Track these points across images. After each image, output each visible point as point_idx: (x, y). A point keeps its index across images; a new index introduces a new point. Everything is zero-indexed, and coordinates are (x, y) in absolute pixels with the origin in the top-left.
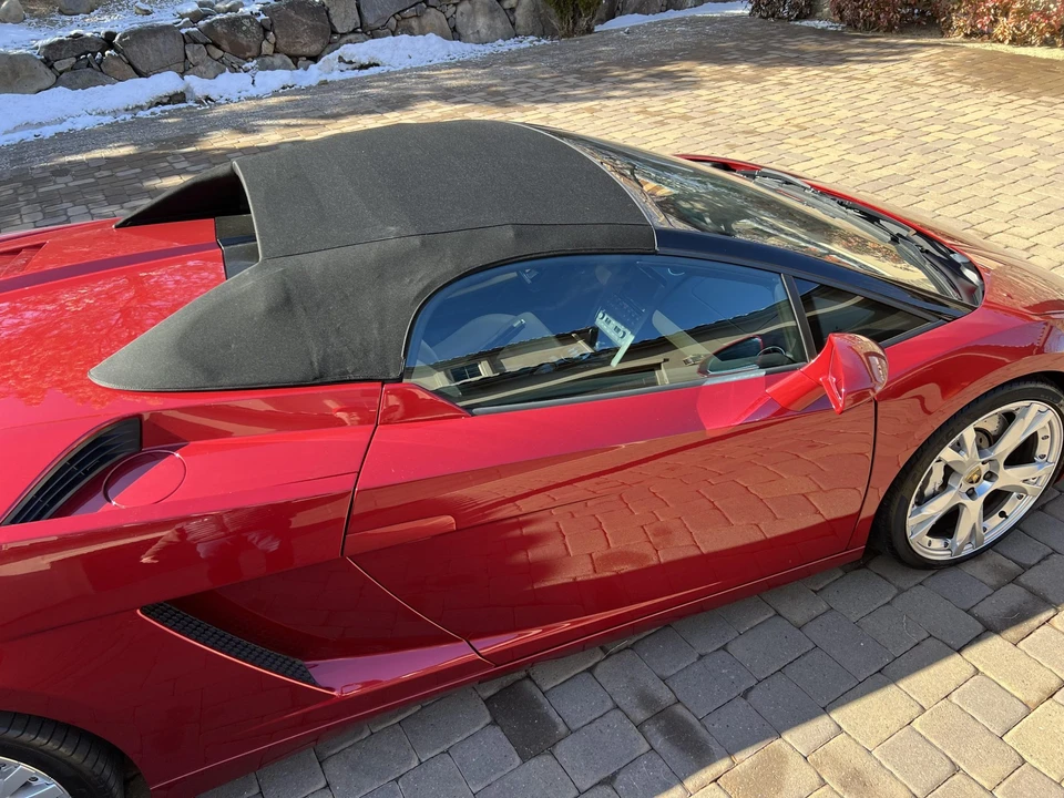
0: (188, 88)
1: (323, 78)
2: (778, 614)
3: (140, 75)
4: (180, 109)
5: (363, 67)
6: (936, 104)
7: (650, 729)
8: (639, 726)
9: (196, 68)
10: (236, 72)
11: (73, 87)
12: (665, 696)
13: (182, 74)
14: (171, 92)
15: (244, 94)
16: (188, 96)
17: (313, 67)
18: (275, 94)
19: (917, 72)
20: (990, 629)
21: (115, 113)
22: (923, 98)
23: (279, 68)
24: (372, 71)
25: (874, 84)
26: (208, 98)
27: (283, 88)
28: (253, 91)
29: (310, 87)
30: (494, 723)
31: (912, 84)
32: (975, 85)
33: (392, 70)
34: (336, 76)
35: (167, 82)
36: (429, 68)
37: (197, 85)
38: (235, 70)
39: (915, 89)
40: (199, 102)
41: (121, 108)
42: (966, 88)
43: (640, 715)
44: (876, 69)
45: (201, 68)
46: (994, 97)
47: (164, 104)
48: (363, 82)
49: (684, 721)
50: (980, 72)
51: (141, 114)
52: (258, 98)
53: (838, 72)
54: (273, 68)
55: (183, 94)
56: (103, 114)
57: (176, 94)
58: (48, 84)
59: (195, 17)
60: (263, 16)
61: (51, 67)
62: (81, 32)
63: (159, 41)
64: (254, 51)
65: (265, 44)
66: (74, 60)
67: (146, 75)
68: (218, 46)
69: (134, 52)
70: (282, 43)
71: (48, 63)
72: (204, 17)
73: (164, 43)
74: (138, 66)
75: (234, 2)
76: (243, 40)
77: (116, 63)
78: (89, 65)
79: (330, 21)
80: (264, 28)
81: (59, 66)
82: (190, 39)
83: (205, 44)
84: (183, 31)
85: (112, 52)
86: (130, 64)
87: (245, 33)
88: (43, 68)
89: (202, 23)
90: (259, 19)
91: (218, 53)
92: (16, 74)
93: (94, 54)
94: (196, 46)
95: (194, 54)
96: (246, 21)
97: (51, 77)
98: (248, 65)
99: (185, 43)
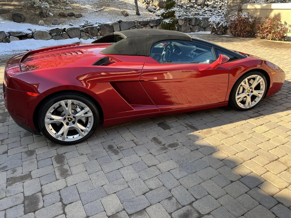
0: (81, 41)
3: (70, 38)
6: (252, 49)
7: (188, 127)
8: (186, 127)
9: (83, 37)
11: (55, 39)
12: (190, 124)
13: (80, 38)
19: (249, 44)
20: (251, 118)
22: (249, 48)
25: (239, 46)
30: (159, 126)
31: (247, 46)
32: (262, 46)
35: (76, 40)
37: (83, 41)
38: (91, 38)
39: (248, 47)
42: (260, 47)
43: (186, 126)
44: (239, 43)
45: (84, 37)
46: (266, 48)
49: (194, 127)
50: (263, 44)
53: (231, 44)
55: (79, 43)
58: (50, 38)
59: (84, 26)
60: (98, 27)
61: (51, 35)
62: (58, 28)
63: (75, 31)
64: (96, 35)
65: (98, 33)
66: (56, 34)
67: (72, 38)
68: (88, 33)
69: (70, 33)
70: (102, 33)
71: (50, 34)
72: (86, 26)
73: (76, 31)
74: (70, 36)
75: (92, 24)
76: (94, 32)
77: (65, 35)
78: (59, 35)
79: (113, 29)
80: (99, 30)
81: (53, 35)
82: (82, 31)
83: (85, 32)
84: (81, 29)
85: (65, 32)
86: (68, 35)
87: (94, 30)
88: (49, 35)
89: (85, 28)
90: (97, 28)
91: (88, 34)
92: (43, 35)
93: (61, 33)
94: (83, 33)
95: (83, 34)
96: (95, 28)
97: (51, 37)
98: (94, 38)
99: (81, 32)
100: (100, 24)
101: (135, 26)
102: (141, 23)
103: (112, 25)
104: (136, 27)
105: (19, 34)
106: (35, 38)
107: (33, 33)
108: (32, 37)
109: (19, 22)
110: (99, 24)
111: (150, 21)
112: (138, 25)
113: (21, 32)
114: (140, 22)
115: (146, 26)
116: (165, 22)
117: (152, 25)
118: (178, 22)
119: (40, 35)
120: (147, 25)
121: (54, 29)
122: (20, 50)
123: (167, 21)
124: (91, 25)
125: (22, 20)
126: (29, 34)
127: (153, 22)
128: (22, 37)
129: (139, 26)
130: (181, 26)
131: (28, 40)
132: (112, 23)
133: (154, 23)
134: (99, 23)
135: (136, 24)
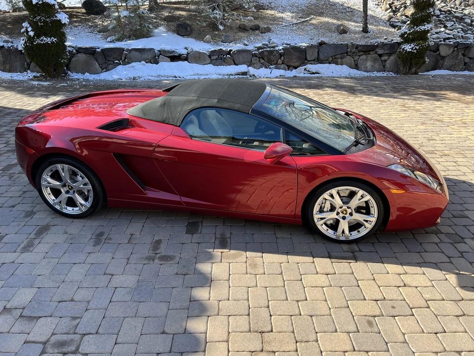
0: (249, 71)
1: (295, 75)
2: (275, 234)
3: (235, 64)
4: (243, 77)
5: (313, 73)
7: (218, 239)
9: (254, 65)
10: (267, 68)
11: (214, 65)
12: (228, 236)
13: (248, 66)
14: (243, 72)
15: (266, 76)
16: (248, 74)
17: (294, 71)
18: (277, 77)
21: (224, 75)
23: (282, 69)
24: (316, 75)
26: (254, 75)
27: (280, 76)
28: (270, 75)
29: (290, 77)
30: (187, 226)
33: (324, 76)
34: (302, 75)
35: (243, 68)
36: (338, 77)
37: (252, 70)
40: (251, 76)
41: (226, 74)
43: (218, 236)
45: (256, 65)
47: (239, 75)
48: (309, 79)
49: (227, 241)
51: (231, 77)
52: (270, 78)
54: (279, 68)
55: (246, 73)
56: (220, 75)
57: (244, 72)
58: (208, 63)
59: (259, 48)
60: (282, 51)
61: (210, 58)
62: (222, 48)
63: (244, 55)
64: (275, 62)
65: (279, 60)
66: (217, 57)
67: (237, 65)
68: (263, 59)
69: (235, 56)
70: (286, 61)
71: (210, 56)
72: (263, 49)
73: (246, 55)
74: (236, 62)
75: (275, 45)
76: (272, 58)
77: (229, 59)
78: (221, 59)
79: (306, 55)
80: (281, 55)
81: (212, 58)
82: (255, 55)
83: (259, 58)
84: (253, 52)
85: (229, 56)
86: (233, 60)
87: (274, 56)
88: (208, 58)
89: (260, 50)
90: (280, 52)
91: (262, 61)
92: (200, 58)
93: (224, 56)
94: (256, 58)
95: (254, 60)
96: (275, 52)
97: (209, 61)
98: (271, 67)
99: (253, 56)
100: (289, 46)
101: (347, 53)
102: (360, 48)
103: (305, 49)
104: (349, 54)
105: (171, 53)
106: (190, 61)
107: (188, 54)
108: (186, 59)
109: (183, 36)
110: (286, 46)
111: (377, 46)
112: (354, 50)
113: (174, 51)
114: (357, 47)
115: (369, 54)
116: (404, 49)
117: (380, 52)
118: (438, 50)
119: (197, 58)
120: (371, 53)
121: (215, 50)
122: (167, 76)
123: (408, 47)
124: (273, 47)
125: (188, 33)
126: (183, 55)
127: (385, 47)
128: (175, 58)
129: (354, 52)
130: (443, 58)
131: (180, 62)
132: (306, 45)
133: (385, 50)
134: (286, 44)
135: (349, 50)
